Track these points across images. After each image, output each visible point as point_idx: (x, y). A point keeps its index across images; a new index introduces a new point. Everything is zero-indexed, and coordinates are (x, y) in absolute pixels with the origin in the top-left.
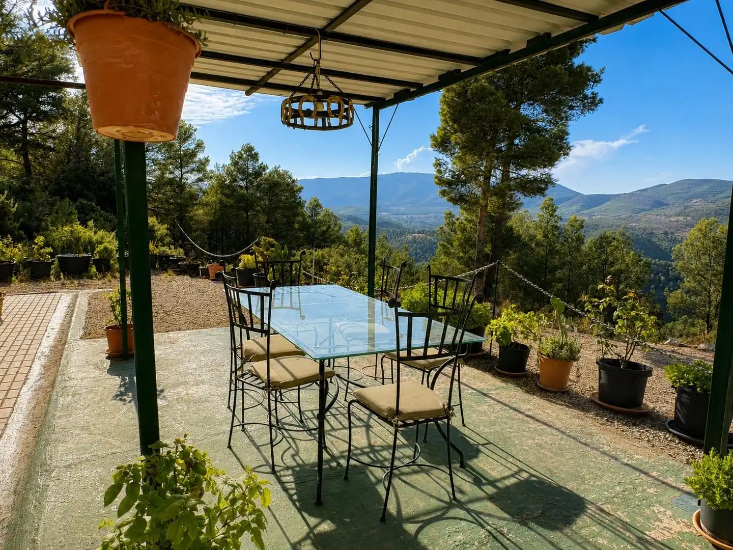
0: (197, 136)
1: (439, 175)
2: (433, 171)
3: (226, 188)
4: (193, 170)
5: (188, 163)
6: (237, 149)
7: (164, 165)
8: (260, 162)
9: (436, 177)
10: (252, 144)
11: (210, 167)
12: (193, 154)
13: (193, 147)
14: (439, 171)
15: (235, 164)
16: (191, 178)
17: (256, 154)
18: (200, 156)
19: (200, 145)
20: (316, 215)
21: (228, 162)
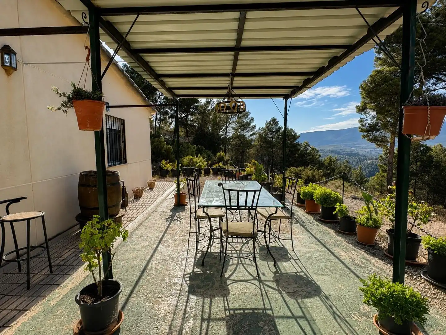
0: (251, 116)
1: (362, 127)
2: (359, 125)
3: (263, 138)
4: (249, 131)
5: (246, 128)
6: (269, 120)
7: (236, 129)
8: (279, 125)
9: (360, 128)
10: (275, 118)
11: (256, 129)
12: (249, 124)
13: (248, 121)
14: (362, 125)
15: (267, 127)
16: (247, 134)
17: (277, 122)
18: (252, 124)
19: (252, 119)
20: (306, 150)
21: (264, 126)
